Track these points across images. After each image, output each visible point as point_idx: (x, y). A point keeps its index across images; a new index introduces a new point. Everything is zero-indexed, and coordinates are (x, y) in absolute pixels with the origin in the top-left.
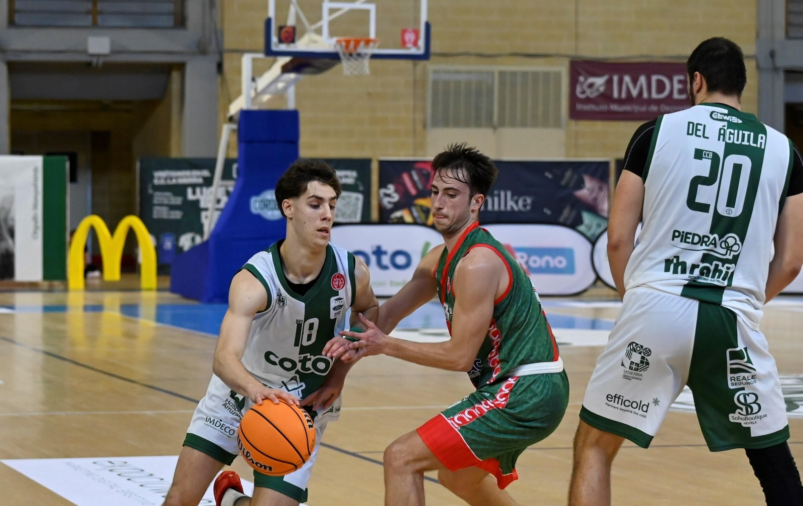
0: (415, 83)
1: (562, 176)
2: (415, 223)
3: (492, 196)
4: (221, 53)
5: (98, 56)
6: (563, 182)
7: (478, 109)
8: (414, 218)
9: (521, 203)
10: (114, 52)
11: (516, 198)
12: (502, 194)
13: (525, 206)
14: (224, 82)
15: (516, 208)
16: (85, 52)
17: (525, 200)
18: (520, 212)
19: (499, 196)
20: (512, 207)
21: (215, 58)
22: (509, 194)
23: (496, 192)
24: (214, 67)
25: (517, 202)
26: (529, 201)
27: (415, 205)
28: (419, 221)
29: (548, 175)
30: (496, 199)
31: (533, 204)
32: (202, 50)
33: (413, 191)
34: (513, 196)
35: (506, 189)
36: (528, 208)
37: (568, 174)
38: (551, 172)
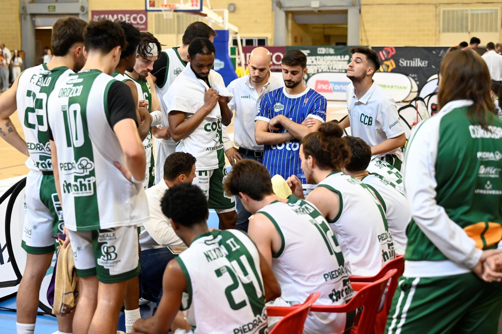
0: (436, 15)
1: (439, 53)
2: (384, 72)
3: (413, 60)
4: (360, 5)
5: (315, 8)
6: (440, 55)
7: (462, 25)
8: (384, 69)
9: (423, 63)
10: (320, 7)
11: (421, 61)
12: (416, 60)
13: (425, 64)
14: (361, 16)
15: (421, 66)
16: (310, 7)
17: (425, 62)
18: (423, 67)
19: (415, 60)
20: (420, 65)
21: (358, 7)
22: (419, 60)
23: (414, 59)
24: (358, 11)
25: (422, 63)
26: (426, 62)
27: (384, 64)
28: (386, 70)
29: (434, 52)
30: (414, 62)
31: (428, 64)
32: (353, 5)
33: (383, 59)
34: (420, 60)
35: (418, 57)
36: (426, 65)
37: (442, 52)
38: (435, 51)
